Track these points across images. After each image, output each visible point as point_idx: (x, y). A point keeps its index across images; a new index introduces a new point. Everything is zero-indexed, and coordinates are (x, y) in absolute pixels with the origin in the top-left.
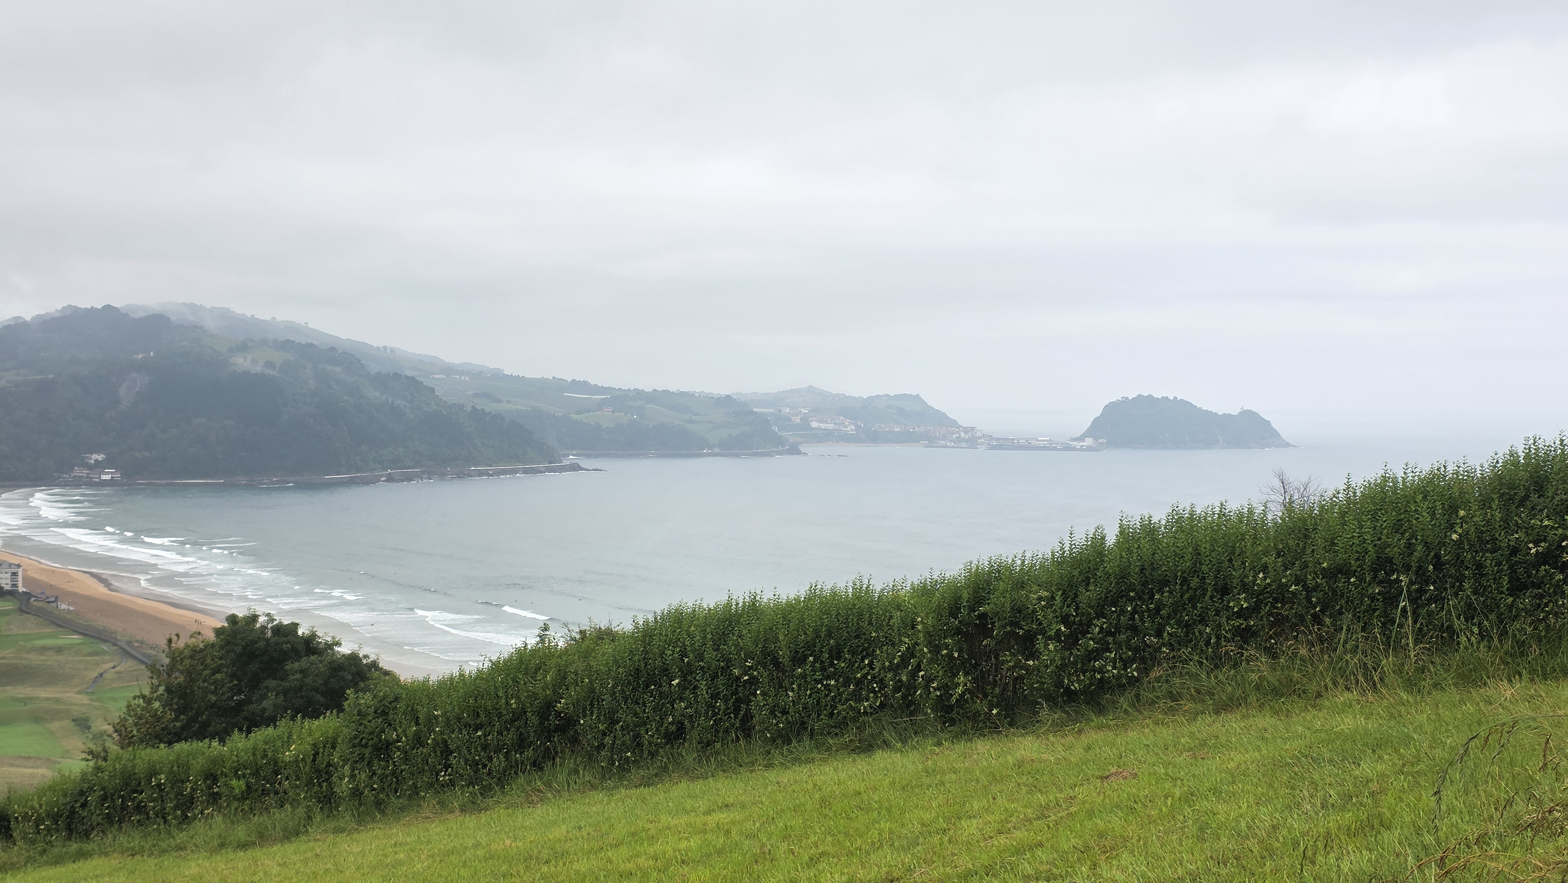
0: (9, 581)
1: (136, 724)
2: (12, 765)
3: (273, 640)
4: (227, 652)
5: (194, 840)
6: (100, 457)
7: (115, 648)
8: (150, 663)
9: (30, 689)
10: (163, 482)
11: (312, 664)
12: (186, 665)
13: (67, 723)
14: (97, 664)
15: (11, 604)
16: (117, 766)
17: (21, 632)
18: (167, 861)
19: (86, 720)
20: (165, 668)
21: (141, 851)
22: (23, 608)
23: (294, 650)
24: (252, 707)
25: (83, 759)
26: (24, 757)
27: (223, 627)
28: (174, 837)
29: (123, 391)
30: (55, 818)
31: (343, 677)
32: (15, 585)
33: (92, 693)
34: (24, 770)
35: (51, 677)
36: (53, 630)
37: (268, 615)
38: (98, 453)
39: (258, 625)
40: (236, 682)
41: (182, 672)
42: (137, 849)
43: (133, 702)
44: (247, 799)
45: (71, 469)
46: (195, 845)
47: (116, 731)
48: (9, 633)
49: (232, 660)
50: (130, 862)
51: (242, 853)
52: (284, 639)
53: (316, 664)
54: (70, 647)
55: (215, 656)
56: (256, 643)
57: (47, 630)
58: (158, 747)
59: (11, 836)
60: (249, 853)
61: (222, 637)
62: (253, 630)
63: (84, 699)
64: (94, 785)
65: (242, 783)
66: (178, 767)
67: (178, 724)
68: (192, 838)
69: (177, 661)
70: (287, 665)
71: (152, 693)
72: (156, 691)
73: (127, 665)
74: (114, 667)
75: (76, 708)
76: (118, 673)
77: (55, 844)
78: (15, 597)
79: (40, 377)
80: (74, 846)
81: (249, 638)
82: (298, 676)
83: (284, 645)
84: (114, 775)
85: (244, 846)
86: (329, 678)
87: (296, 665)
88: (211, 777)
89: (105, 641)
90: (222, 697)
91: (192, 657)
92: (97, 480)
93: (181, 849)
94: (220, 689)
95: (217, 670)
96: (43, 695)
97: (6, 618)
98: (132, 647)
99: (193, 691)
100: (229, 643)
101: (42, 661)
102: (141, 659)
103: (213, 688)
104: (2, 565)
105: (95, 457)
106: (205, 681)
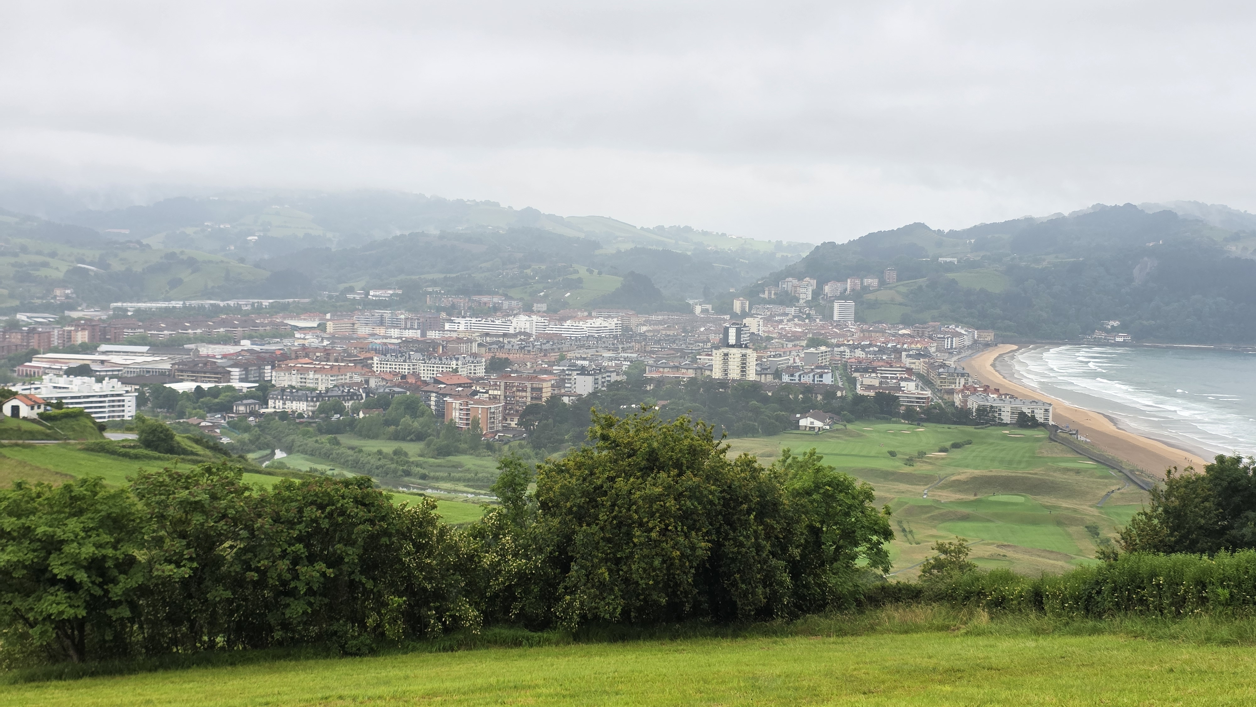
0: (1042, 416)
1: (1139, 535)
2: (1039, 556)
4: (1215, 485)
5: (1185, 632)
6: (1116, 324)
7: (1120, 474)
8: (1149, 489)
9: (1054, 499)
10: (1164, 345)
12: (1180, 493)
13: (1082, 528)
14: (1106, 485)
15: (1043, 433)
16: (1126, 565)
17: (1049, 455)
18: (1163, 646)
19: (1096, 528)
20: (1164, 493)
21: (1142, 634)
22: (1052, 437)
24: (1234, 532)
25: (1096, 557)
26: (1048, 551)
27: (1213, 465)
28: (1169, 628)
29: (1136, 272)
30: (1077, 599)
32: (1047, 419)
33: (1101, 507)
34: (1048, 561)
35: (1069, 492)
36: (1073, 456)
37: (1251, 458)
38: (1114, 320)
39: (1241, 466)
40: (1221, 510)
41: (1177, 498)
42: (1139, 632)
43: (1137, 517)
44: (1229, 605)
45: (1093, 332)
46: (1186, 637)
47: (1123, 539)
48: (1041, 455)
49: (1219, 492)
50: (1133, 642)
51: (1225, 649)
54: (1086, 470)
55: (1205, 487)
56: (1239, 480)
57: (1069, 456)
58: (1158, 555)
59: (1043, 608)
60: (1231, 649)
61: (1211, 472)
62: (1237, 469)
63: (1095, 512)
64: (1107, 578)
65: (1226, 591)
66: (1175, 572)
67: (1173, 539)
68: (1183, 630)
69: (1174, 489)
71: (1153, 512)
72: (1156, 511)
73: (1130, 488)
74: (1119, 489)
75: (1088, 517)
76: (1122, 493)
77: (1075, 619)
78: (1046, 428)
79: (1073, 260)
80: (1090, 623)
81: (1234, 476)
84: (1123, 573)
85: (1225, 643)
88: (1201, 584)
89: (1113, 468)
90: (1209, 522)
91: (1186, 487)
92: (1113, 341)
93: (1174, 638)
94: (1208, 515)
95: (1206, 499)
96: (1064, 505)
97: (1039, 444)
98: (1134, 474)
99: (1186, 514)
100: (1217, 478)
101: (1065, 479)
102: (1141, 484)
103: (1202, 513)
104: (1037, 403)
105: (1112, 323)
106: (1196, 507)
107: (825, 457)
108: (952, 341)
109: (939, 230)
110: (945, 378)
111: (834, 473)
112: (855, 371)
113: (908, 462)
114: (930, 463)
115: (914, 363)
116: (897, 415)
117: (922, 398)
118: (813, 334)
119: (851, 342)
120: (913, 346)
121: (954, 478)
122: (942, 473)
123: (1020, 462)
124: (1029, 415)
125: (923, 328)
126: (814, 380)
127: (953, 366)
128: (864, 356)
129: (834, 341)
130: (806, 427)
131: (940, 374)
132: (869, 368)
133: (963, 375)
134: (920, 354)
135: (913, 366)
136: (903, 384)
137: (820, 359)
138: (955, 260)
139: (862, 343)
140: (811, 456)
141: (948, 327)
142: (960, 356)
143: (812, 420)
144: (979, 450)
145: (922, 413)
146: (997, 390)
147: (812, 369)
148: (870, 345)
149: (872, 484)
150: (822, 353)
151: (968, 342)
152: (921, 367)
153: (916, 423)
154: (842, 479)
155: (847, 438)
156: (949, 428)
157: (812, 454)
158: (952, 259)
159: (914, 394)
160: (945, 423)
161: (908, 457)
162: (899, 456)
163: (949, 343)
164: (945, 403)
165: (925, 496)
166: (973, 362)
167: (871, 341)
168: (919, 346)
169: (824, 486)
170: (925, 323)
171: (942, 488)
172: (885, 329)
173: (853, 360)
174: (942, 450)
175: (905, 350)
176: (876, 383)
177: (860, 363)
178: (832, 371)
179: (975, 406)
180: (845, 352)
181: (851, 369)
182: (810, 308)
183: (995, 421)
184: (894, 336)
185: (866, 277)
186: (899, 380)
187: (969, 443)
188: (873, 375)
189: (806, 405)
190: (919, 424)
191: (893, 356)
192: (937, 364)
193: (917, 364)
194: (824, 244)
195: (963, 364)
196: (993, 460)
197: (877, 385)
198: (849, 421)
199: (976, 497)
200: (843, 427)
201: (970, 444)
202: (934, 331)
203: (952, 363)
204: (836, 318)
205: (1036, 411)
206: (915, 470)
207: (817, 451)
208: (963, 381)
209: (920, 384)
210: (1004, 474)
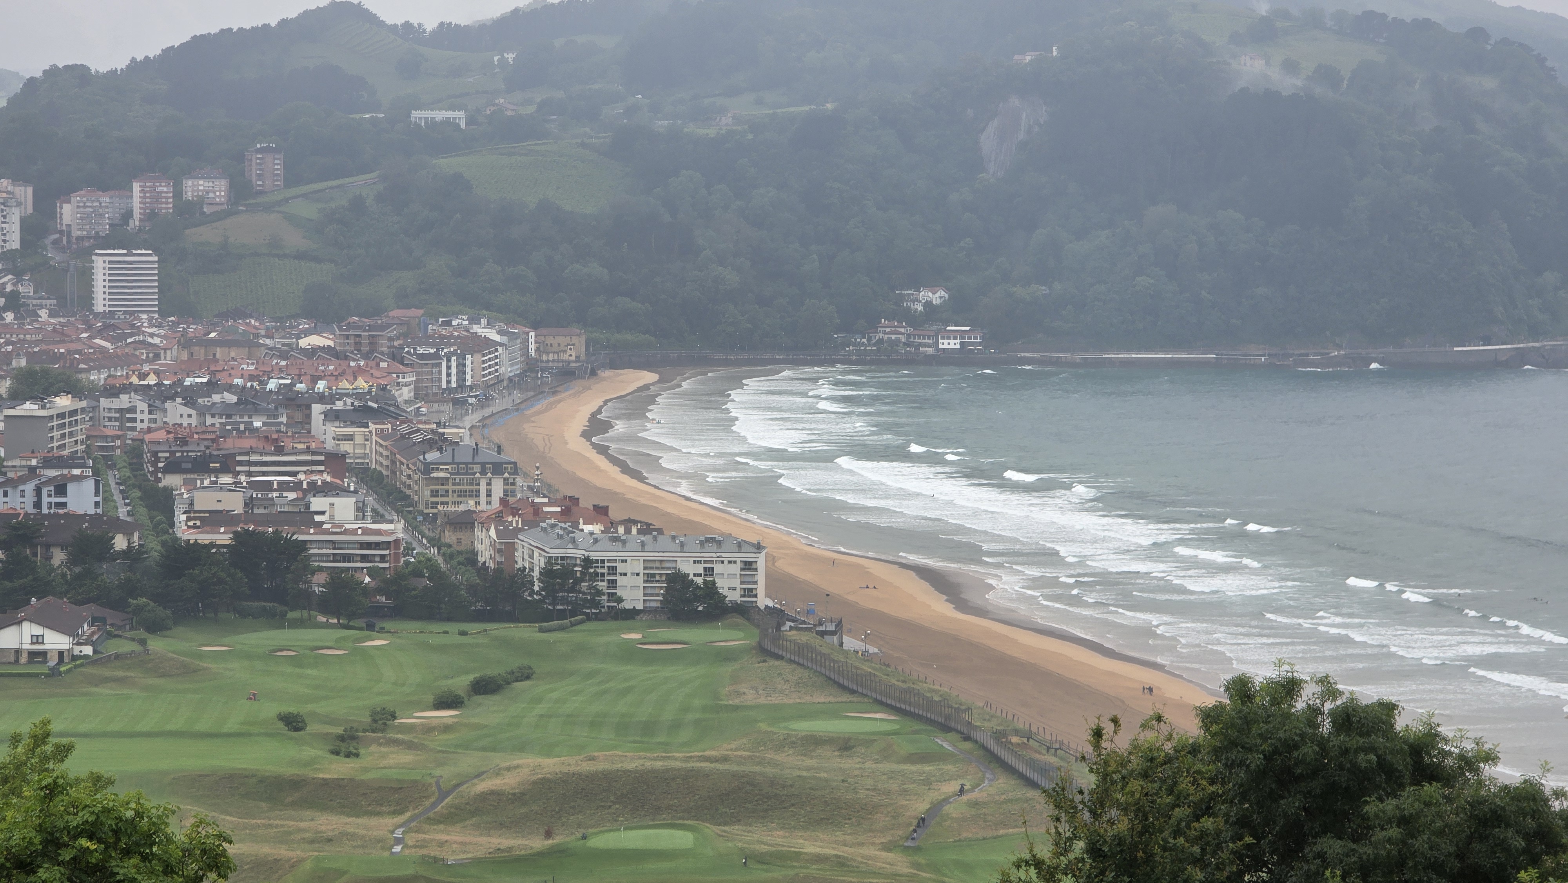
0: (736, 583)
3: (1335, 741)
4: (1230, 766)
6: (937, 297)
7: (967, 745)
8: (1049, 786)
9: (781, 833)
10: (1077, 357)
11: (1428, 804)
12: (1132, 794)
14: (927, 782)
15: (741, 634)
17: (762, 701)
20: (1086, 798)
22: (768, 645)
23: (1384, 767)
27: (1219, 706)
29: (988, 140)
31: (1503, 840)
32: (750, 592)
33: (918, 849)
35: (826, 808)
36: (832, 699)
37: (1324, 681)
38: (933, 286)
39: (1300, 705)
40: (1249, 840)
41: (1125, 810)
43: (1014, 875)
45: (874, 325)
48: (736, 701)
49: (1241, 785)
52: (1361, 740)
53: (1438, 804)
54: (867, 741)
55: (1199, 772)
56: (1296, 747)
57: (820, 698)
61: (1214, 728)
62: (1287, 716)
63: (900, 864)
69: (1114, 783)
70: (1366, 802)
71: (1058, 855)
72: (1066, 852)
73: (995, 787)
76: (975, 804)
78: (749, 619)
79: (807, 108)
81: (1281, 734)
82: (1394, 832)
83: (1361, 756)
86: (1470, 839)
87: (1390, 805)
89: (946, 729)
90: (1218, 875)
91: (1146, 774)
92: (930, 350)
94: (1214, 854)
95: (1205, 809)
96: (811, 848)
97: (729, 669)
98: (1007, 746)
99: (1150, 856)
100: (1233, 744)
101: (808, 769)
102: (1029, 773)
103: (1196, 849)
104: (719, 543)
105: (925, 295)
106: (1177, 833)
107: (81, 748)
108: (461, 366)
109: (407, 25)
110: (443, 481)
111: (106, 797)
112: (168, 469)
113: (343, 747)
114: (410, 746)
115: (350, 438)
116: (304, 600)
117: (377, 545)
118: (31, 356)
119: (152, 380)
120: (344, 385)
121: (482, 786)
122: (446, 773)
123: (676, 726)
124: (699, 581)
125: (371, 328)
126: (38, 505)
127: (467, 441)
128: (194, 421)
129: (98, 377)
130: (18, 652)
131: (428, 468)
132: (212, 458)
133: (498, 469)
134: (366, 409)
135: (346, 447)
136: (318, 503)
137: (56, 434)
138: (460, 116)
139: (188, 381)
140: (36, 746)
141: (448, 323)
142: (487, 412)
143: (38, 630)
144: (556, 695)
145: (379, 591)
146: (600, 512)
147: (32, 470)
148: (212, 387)
149: (227, 822)
150: (61, 416)
151: (508, 369)
152: (370, 448)
153: (361, 623)
154: (130, 814)
155: (151, 681)
156: (463, 633)
157: (40, 739)
158: (450, 114)
159: (354, 532)
160: (449, 619)
161: (340, 730)
162: (313, 728)
163: (454, 371)
164: (449, 558)
165: (397, 849)
166: (528, 428)
167: (212, 373)
168: (362, 384)
169: (75, 837)
170: (377, 312)
171: (451, 818)
172: (257, 336)
173: (161, 435)
174: (442, 703)
175: (321, 398)
176: (235, 503)
177: (184, 442)
178: (96, 473)
179: (539, 562)
180: (133, 410)
181: (155, 464)
182: (18, 275)
183: (597, 604)
184: (283, 356)
185: (189, 173)
186: (305, 492)
187: (525, 675)
188: (226, 479)
189: (17, 583)
190: (370, 627)
191: (284, 419)
192: (418, 438)
193: (359, 440)
194: (52, 73)
195: (498, 435)
196: (596, 723)
197: (239, 510)
198: (156, 627)
199: (550, 842)
200: (135, 647)
201: (528, 677)
202: (405, 335)
203: (464, 432)
204: (100, 304)
205: (718, 569)
206: (366, 770)
207: (55, 727)
208: (498, 488)
209: (370, 500)
210: (631, 766)
